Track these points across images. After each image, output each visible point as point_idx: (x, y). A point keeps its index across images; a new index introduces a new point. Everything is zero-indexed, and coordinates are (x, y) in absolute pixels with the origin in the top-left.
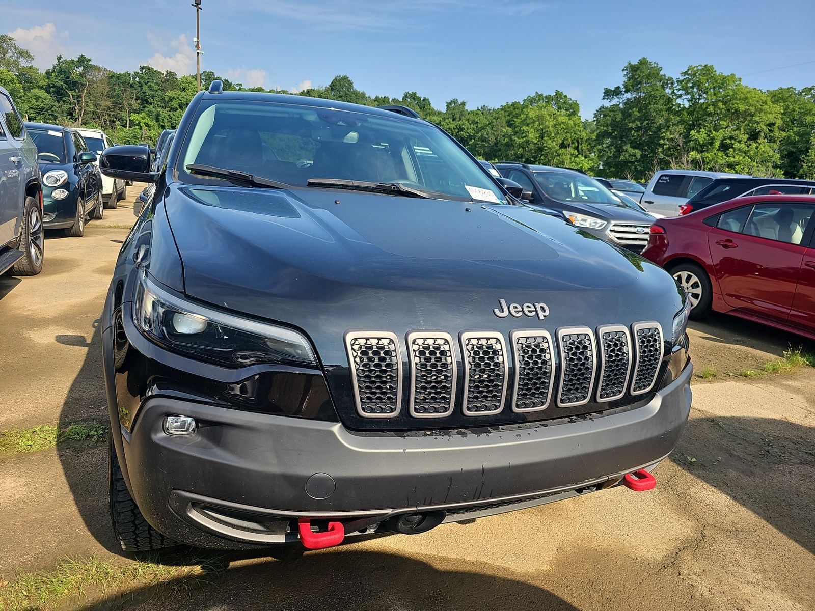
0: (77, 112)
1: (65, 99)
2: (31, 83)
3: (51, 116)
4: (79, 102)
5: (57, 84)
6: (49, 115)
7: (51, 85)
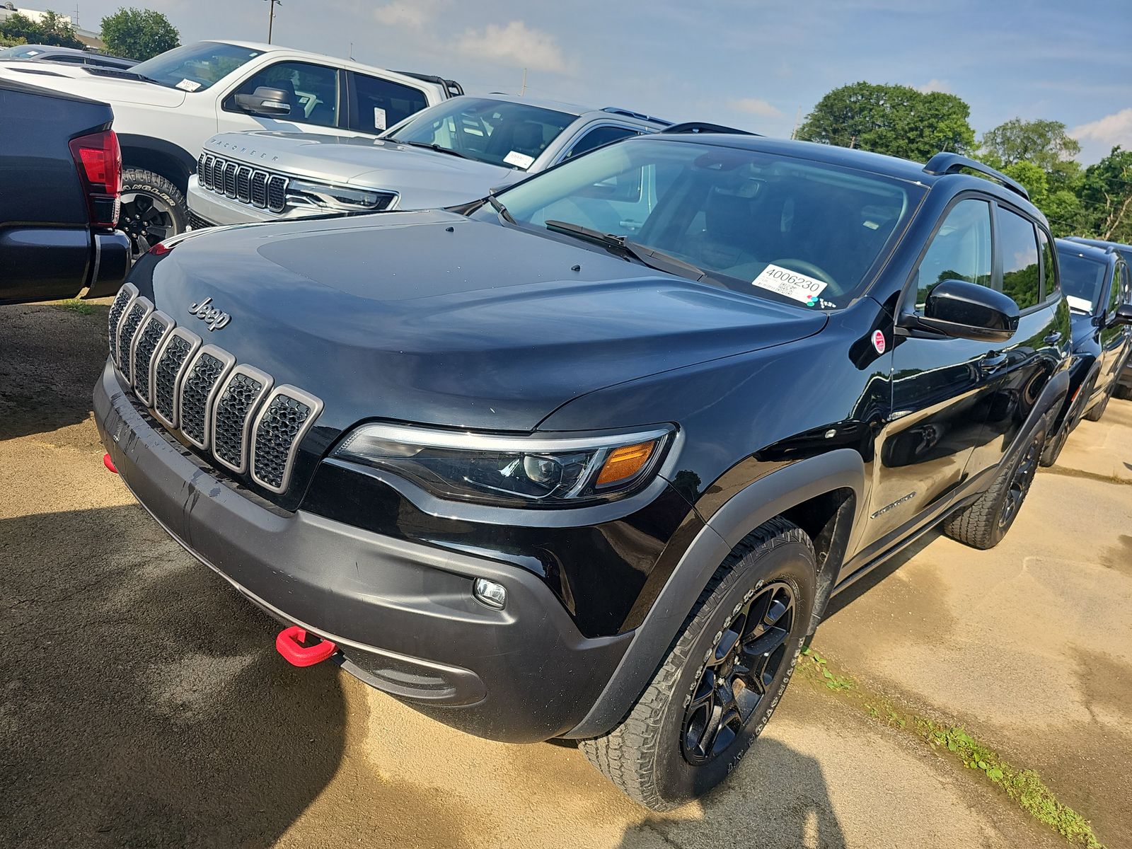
0: (1108, 223)
1: (1097, 206)
2: (1062, 183)
3: (1068, 227)
4: (1116, 210)
5: (1095, 186)
6: (1066, 225)
7: (1087, 187)
